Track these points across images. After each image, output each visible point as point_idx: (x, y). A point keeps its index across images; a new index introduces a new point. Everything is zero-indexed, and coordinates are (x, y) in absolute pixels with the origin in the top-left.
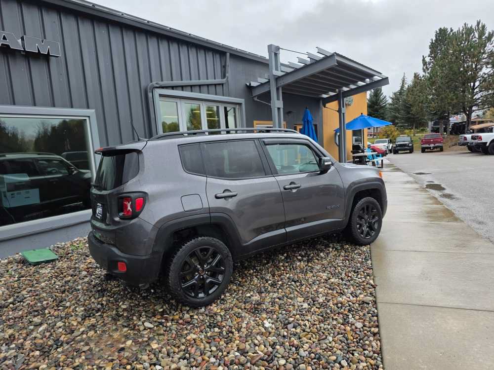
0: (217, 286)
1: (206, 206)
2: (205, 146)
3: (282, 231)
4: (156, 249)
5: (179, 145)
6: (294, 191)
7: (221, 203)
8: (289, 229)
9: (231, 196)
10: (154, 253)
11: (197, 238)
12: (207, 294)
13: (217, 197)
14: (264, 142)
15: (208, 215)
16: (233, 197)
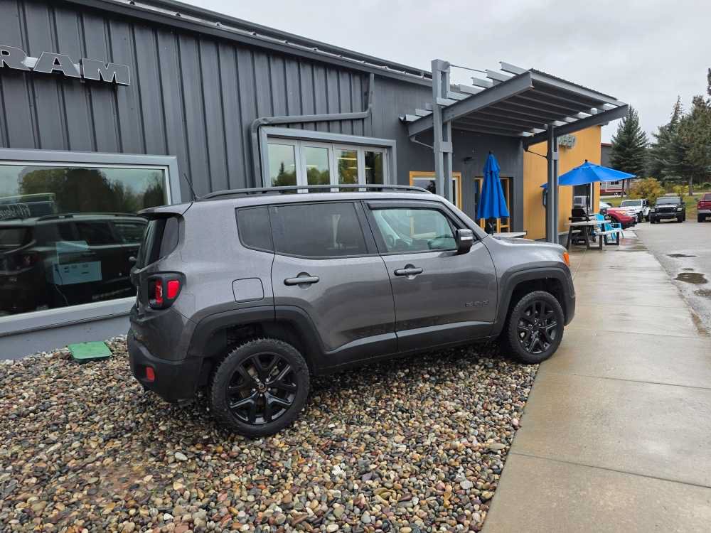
0: (284, 410)
1: (269, 294)
2: (276, 209)
3: (392, 336)
4: (193, 353)
5: (236, 208)
6: (411, 278)
7: (293, 292)
8: (401, 334)
9: (310, 283)
10: (189, 357)
11: (256, 339)
12: (268, 420)
13: (286, 284)
14: (368, 204)
15: (272, 308)
16: (313, 284)
